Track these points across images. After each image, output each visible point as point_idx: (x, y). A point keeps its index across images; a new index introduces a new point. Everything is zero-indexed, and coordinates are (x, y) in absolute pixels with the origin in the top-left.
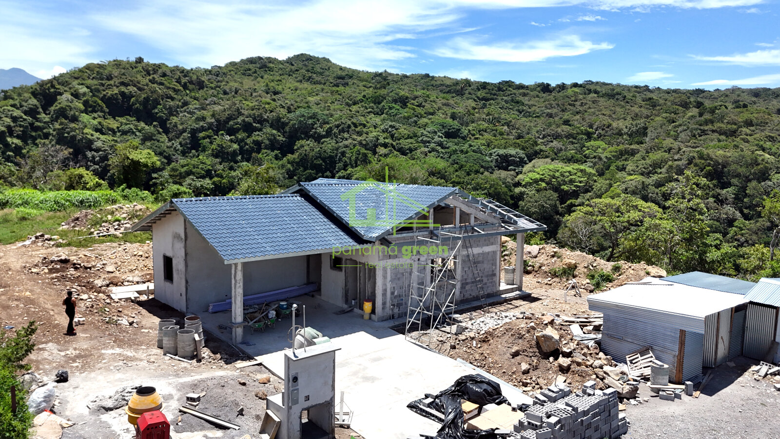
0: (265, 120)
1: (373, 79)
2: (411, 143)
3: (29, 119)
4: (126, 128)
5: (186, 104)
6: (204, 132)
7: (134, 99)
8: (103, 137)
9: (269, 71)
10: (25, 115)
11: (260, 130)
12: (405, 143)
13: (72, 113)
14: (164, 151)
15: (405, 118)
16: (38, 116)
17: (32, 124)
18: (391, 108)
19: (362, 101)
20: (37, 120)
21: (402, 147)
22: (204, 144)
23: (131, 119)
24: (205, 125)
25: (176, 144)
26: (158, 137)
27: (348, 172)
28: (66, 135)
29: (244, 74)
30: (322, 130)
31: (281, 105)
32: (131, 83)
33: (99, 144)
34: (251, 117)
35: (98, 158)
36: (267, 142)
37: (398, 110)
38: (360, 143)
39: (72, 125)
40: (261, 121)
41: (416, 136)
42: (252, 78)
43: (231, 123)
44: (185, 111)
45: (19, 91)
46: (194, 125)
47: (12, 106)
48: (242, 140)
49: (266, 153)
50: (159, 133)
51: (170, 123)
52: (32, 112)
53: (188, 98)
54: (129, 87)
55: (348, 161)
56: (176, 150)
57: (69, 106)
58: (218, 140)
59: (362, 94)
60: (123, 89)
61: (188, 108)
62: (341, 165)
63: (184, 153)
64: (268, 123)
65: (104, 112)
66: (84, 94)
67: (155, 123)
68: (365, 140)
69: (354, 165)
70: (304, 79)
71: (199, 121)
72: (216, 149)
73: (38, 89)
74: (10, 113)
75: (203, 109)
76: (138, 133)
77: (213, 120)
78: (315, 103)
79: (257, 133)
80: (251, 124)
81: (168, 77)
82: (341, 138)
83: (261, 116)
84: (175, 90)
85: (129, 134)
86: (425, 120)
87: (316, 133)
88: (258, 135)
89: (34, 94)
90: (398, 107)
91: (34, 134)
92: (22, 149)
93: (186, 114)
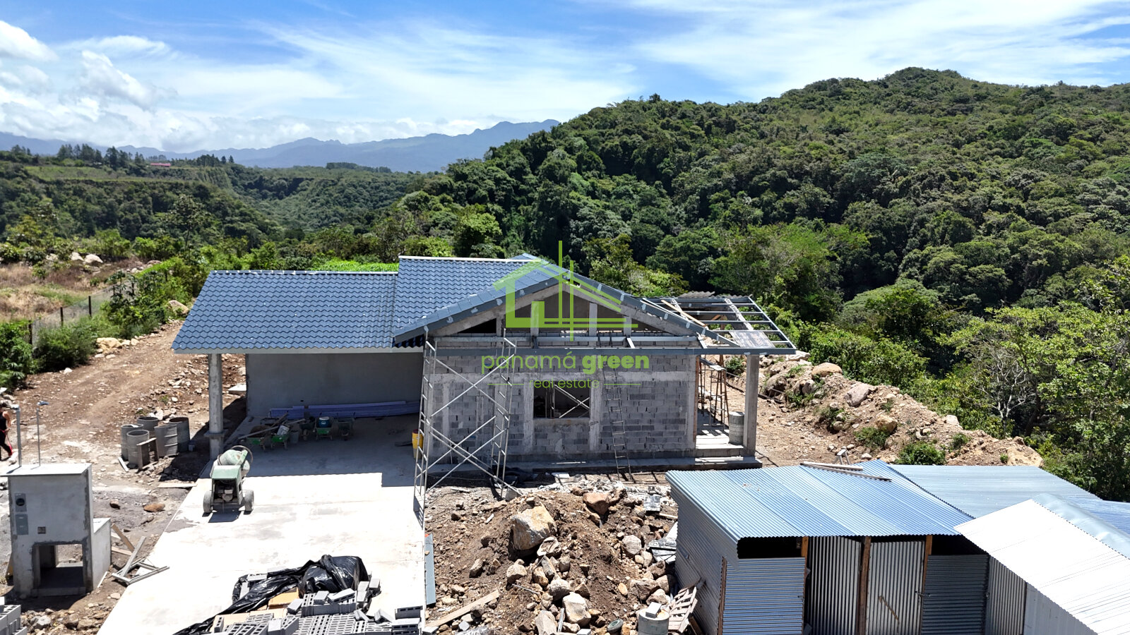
0: (807, 173)
1: (1024, 98)
2: (1060, 205)
3: (513, 180)
4: (621, 189)
5: (702, 154)
6: (717, 193)
7: (636, 150)
8: (591, 202)
9: (844, 99)
10: (510, 176)
11: (796, 188)
12: (1045, 206)
13: (561, 172)
14: (663, 220)
15: (1059, 161)
16: (524, 177)
17: (516, 188)
18: (1035, 146)
19: (984, 136)
20: (523, 182)
21: (1038, 212)
22: (715, 210)
23: (630, 177)
24: (720, 183)
25: (680, 210)
26: (659, 201)
27: (925, 252)
28: (549, 200)
29: (803, 107)
30: (893, 185)
31: (841, 149)
32: (636, 130)
33: (584, 211)
34: (786, 169)
35: (582, 229)
36: (804, 206)
37: (1049, 148)
38: (957, 205)
39: (557, 187)
40: (800, 174)
41: (1072, 192)
42: (814, 111)
43: (756, 179)
44: (700, 164)
45: (508, 148)
46: (706, 183)
47: (498, 165)
48: (769, 203)
49: (801, 221)
50: (662, 195)
51: (676, 182)
52: (518, 173)
53: (707, 147)
54: (633, 136)
55: (929, 234)
56: (679, 218)
57: (559, 164)
58: (735, 204)
59: (988, 124)
60: (626, 138)
61: (703, 160)
62: (916, 240)
63: (688, 223)
64: (811, 177)
65: (600, 169)
66: (580, 147)
67: (657, 182)
68: (967, 200)
69: (939, 241)
70: (898, 107)
71: (712, 177)
72: (729, 216)
73: (529, 144)
74: (494, 174)
75: (724, 160)
76: (635, 196)
77: (732, 176)
78: (898, 144)
79: (793, 192)
80: (785, 179)
81: (687, 119)
82: (925, 198)
83: (800, 166)
84: (693, 136)
85: (624, 197)
86: (1100, 164)
87: (882, 189)
88: (793, 195)
89: (524, 150)
90: (1050, 144)
91: (518, 199)
92: (503, 217)
93: (700, 168)
